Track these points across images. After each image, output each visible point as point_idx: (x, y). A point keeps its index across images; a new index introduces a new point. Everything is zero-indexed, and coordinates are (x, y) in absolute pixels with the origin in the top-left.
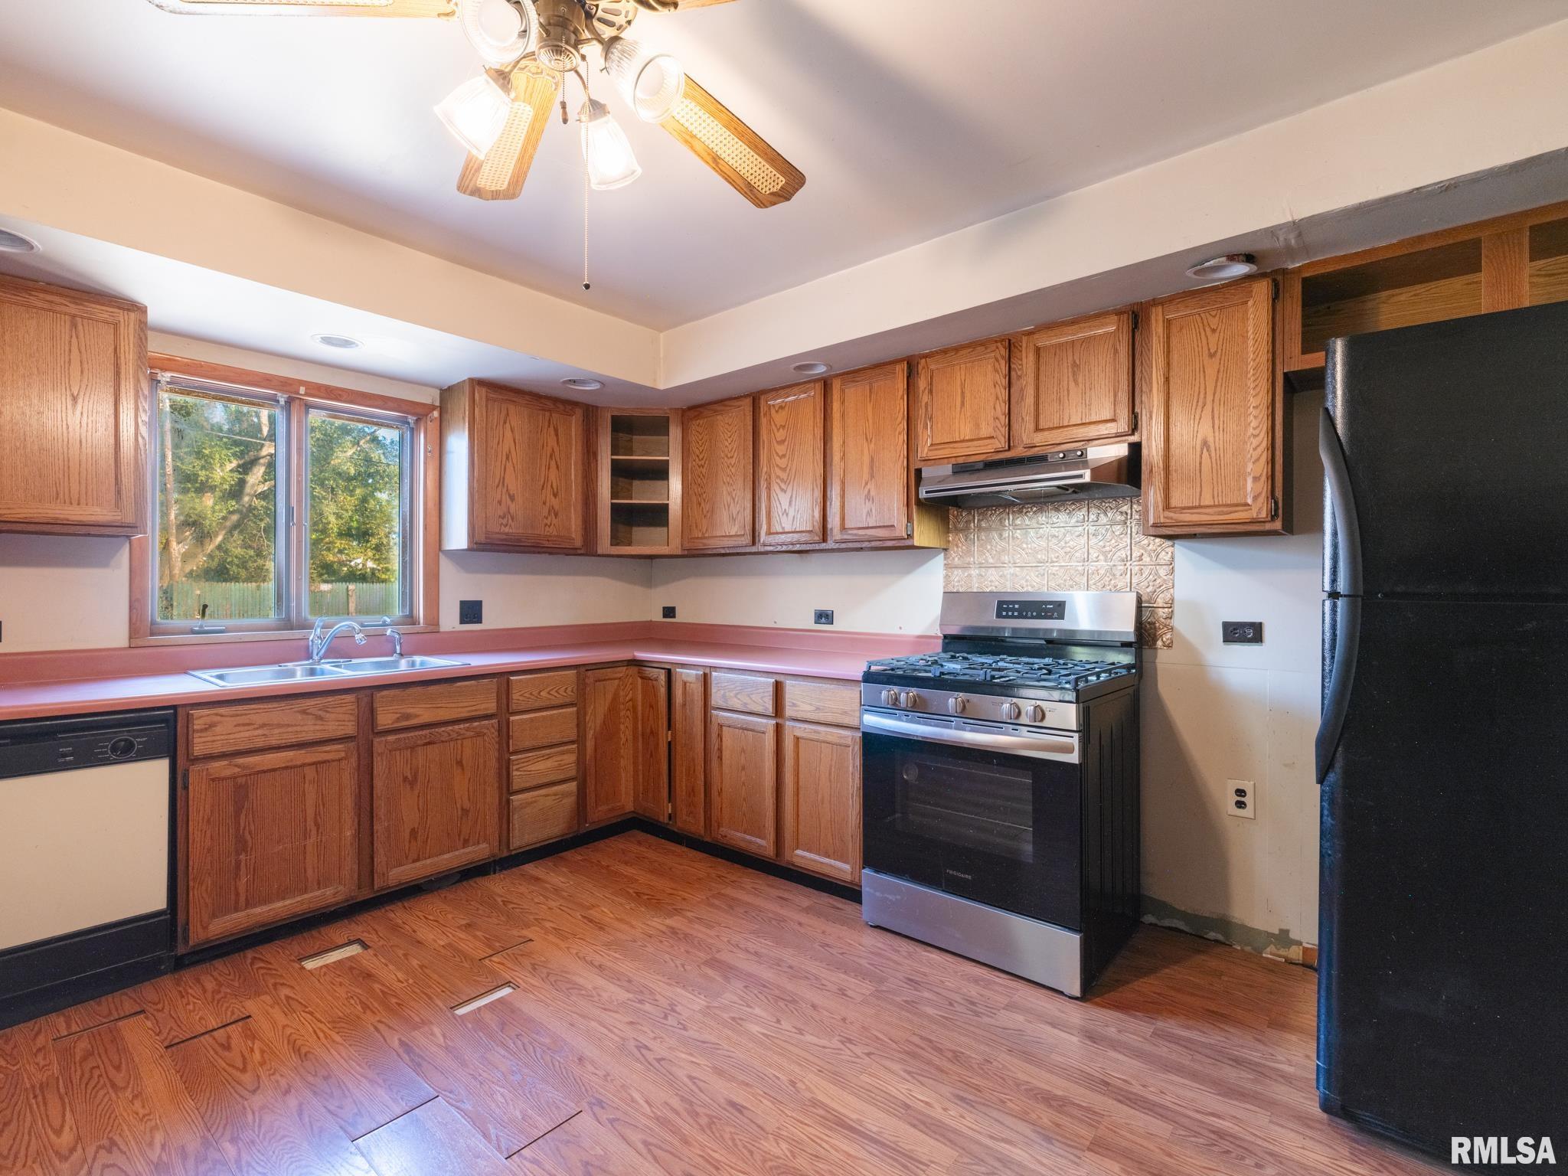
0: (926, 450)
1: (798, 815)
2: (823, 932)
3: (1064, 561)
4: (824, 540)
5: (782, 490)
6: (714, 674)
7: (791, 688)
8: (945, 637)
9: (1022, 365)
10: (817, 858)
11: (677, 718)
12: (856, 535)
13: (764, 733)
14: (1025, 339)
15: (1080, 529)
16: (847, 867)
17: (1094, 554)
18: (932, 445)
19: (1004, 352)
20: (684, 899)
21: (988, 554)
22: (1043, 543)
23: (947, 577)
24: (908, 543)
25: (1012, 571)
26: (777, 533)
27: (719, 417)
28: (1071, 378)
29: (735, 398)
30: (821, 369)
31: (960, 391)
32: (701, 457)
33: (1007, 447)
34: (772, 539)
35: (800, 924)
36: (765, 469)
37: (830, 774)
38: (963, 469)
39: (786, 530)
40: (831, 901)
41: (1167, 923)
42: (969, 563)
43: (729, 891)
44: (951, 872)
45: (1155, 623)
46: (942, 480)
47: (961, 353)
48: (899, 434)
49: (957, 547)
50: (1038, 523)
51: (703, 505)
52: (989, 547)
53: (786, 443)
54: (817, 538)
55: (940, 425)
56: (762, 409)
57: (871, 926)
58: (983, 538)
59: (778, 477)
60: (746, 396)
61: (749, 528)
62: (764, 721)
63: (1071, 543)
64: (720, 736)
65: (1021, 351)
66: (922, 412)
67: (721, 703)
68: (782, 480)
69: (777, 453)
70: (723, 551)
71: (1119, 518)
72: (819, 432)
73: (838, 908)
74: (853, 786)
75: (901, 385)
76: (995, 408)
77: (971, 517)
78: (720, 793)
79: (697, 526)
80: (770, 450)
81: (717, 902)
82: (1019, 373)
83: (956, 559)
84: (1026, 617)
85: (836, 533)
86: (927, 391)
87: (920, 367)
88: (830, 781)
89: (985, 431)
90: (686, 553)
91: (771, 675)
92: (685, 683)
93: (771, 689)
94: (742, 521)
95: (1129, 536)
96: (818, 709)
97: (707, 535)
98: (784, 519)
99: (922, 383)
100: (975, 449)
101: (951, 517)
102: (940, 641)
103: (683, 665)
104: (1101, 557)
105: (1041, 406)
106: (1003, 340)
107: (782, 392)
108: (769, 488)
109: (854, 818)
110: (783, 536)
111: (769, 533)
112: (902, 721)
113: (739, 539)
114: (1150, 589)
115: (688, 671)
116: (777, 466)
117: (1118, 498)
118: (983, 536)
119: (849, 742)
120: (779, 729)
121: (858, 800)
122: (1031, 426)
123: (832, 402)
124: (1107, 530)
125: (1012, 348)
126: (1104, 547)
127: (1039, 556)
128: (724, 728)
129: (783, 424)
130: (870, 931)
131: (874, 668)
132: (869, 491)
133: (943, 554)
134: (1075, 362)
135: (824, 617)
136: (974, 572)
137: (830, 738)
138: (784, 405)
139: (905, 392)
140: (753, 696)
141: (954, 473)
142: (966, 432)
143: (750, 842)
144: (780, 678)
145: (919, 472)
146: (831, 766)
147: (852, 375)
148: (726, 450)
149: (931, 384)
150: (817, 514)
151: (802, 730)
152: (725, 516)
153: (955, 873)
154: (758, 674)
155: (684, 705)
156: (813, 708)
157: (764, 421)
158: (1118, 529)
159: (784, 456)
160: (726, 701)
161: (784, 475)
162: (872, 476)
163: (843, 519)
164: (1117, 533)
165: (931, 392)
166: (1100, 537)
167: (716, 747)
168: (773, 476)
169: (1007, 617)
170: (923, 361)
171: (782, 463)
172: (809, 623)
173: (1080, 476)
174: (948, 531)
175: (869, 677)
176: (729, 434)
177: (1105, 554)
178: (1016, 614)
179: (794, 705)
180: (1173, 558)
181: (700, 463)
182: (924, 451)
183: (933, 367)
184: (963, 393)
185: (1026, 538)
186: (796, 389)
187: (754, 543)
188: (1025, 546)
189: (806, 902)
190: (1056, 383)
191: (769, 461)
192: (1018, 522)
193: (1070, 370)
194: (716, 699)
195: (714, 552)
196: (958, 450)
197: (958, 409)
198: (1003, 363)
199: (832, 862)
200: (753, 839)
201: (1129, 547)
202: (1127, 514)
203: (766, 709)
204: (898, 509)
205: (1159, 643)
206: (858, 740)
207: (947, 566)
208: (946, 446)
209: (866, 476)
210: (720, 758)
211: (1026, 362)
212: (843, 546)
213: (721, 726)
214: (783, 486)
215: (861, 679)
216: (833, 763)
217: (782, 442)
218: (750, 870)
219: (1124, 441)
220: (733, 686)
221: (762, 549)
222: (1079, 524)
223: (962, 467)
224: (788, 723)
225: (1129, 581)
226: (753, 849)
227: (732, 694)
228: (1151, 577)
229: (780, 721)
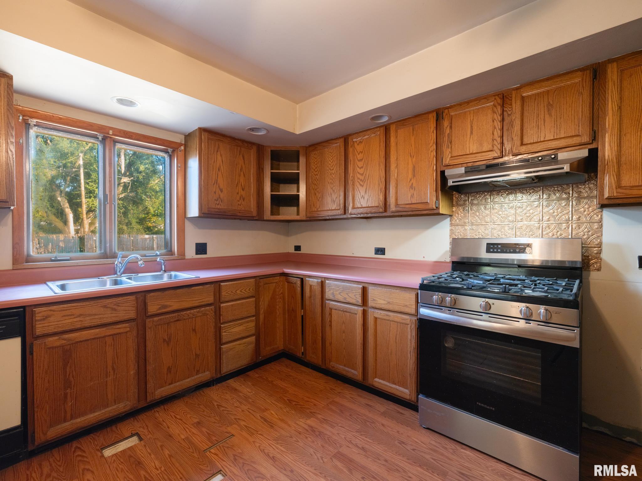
0: (448, 159)
1: (376, 360)
2: (398, 432)
3: (526, 221)
4: (385, 211)
5: (361, 185)
6: (327, 281)
7: (372, 291)
8: (453, 262)
9: (512, 108)
10: (388, 384)
11: (307, 303)
12: (404, 208)
13: (356, 314)
14: (514, 93)
15: (537, 203)
16: (407, 391)
17: (546, 218)
18: (451, 157)
19: (499, 101)
20: (315, 405)
21: (477, 218)
22: (513, 211)
23: (451, 230)
24: (435, 212)
25: (493, 226)
26: (358, 208)
27: (326, 150)
28: (546, 112)
29: (335, 139)
30: (385, 119)
31: (469, 126)
32: (316, 170)
33: (501, 156)
34: (354, 211)
35: (383, 425)
36: (351, 175)
37: (396, 339)
38: (471, 170)
39: (363, 206)
40: (396, 408)
41: (595, 428)
42: (465, 223)
43: (338, 399)
44: (480, 404)
45: (588, 256)
46: (461, 176)
47: (471, 104)
48: (432, 151)
49: (458, 214)
50: (509, 200)
51: (317, 194)
52: (478, 214)
53: (363, 160)
54: (381, 210)
55: (456, 146)
56: (349, 144)
57: (424, 428)
58: (474, 209)
59: (359, 178)
60: (340, 138)
61: (342, 206)
62: (356, 308)
63: (531, 211)
64: (330, 314)
65: (511, 100)
66: (446, 139)
67: (331, 297)
68: (361, 180)
69: (358, 166)
70: (328, 218)
71: (564, 196)
72: (383, 154)
73: (401, 413)
74: (411, 347)
75: (432, 125)
76: (493, 134)
77: (467, 198)
78: (331, 344)
79: (314, 206)
80: (354, 164)
81: (334, 408)
82: (509, 113)
83: (458, 221)
84: (506, 252)
85: (393, 208)
86: (449, 127)
87: (444, 114)
88: (396, 343)
89: (486, 147)
90: (308, 219)
91: (360, 283)
92: (311, 286)
93: (360, 291)
94: (339, 202)
95: (571, 206)
96: (389, 303)
97: (319, 210)
98: (362, 200)
99: (446, 123)
100: (480, 158)
101: (454, 198)
102: (451, 265)
103: (310, 277)
104: (552, 219)
105: (525, 131)
106: (499, 95)
107: (361, 134)
108: (353, 185)
109: (411, 365)
110: (362, 209)
111: (354, 208)
112: (447, 314)
113: (337, 211)
114: (585, 237)
115: (312, 280)
116: (358, 173)
117: (564, 185)
118: (475, 208)
119: (408, 322)
120: (365, 313)
121: (414, 354)
122: (519, 143)
123: (390, 137)
124: (555, 203)
125: (505, 99)
126: (554, 213)
127: (510, 219)
128: (333, 310)
129: (362, 151)
130: (424, 431)
131: (425, 282)
132: (412, 184)
133: (449, 218)
134: (549, 103)
135: (380, 251)
136: (468, 228)
137: (396, 319)
138: (362, 141)
139: (435, 129)
140: (350, 295)
141: (466, 172)
142: (474, 148)
143: (348, 372)
144: (366, 285)
145: (443, 173)
146: (396, 335)
147: (402, 122)
148: (330, 166)
149: (451, 123)
150: (382, 197)
151: (379, 314)
152: (329, 199)
153: (482, 405)
154: (352, 283)
155: (310, 297)
156: (385, 302)
157: (351, 150)
158: (564, 203)
159: (362, 167)
160: (334, 296)
161: (362, 177)
162: (414, 176)
163: (396, 200)
164: (563, 205)
165: (451, 127)
166: (551, 207)
167: (329, 320)
168: (356, 179)
169: (493, 252)
170: (446, 111)
171: (361, 171)
172: (372, 254)
173: (563, 168)
174: (452, 206)
175: (423, 287)
176: (331, 158)
177: (554, 217)
178: (499, 250)
179: (374, 300)
180: (601, 218)
181: (316, 173)
182: (447, 160)
183: (452, 114)
184: (472, 127)
185: (502, 209)
186: (369, 132)
187: (345, 213)
188: (500, 213)
189: (382, 409)
190: (535, 117)
191: (354, 170)
192: (496, 200)
193: (546, 108)
194: (328, 294)
195: (323, 218)
196: (467, 159)
197: (469, 136)
198: (499, 108)
199: (397, 387)
200: (350, 370)
201: (570, 213)
202: (569, 194)
203: (358, 301)
204: (430, 193)
205: (591, 267)
206: (414, 321)
207: (451, 225)
208: (461, 157)
209: (410, 176)
210: (331, 326)
211: (516, 106)
212: (397, 214)
213: (331, 309)
214: (361, 183)
215: (418, 288)
216: (398, 333)
217: (361, 160)
218: (347, 385)
219: (585, 148)
220: (338, 289)
221: (350, 216)
222: (537, 200)
223: (471, 169)
224: (370, 310)
225: (570, 232)
226: (349, 375)
227: (337, 293)
228: (586, 229)
229: (365, 308)
